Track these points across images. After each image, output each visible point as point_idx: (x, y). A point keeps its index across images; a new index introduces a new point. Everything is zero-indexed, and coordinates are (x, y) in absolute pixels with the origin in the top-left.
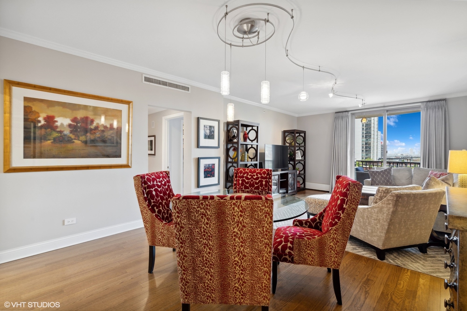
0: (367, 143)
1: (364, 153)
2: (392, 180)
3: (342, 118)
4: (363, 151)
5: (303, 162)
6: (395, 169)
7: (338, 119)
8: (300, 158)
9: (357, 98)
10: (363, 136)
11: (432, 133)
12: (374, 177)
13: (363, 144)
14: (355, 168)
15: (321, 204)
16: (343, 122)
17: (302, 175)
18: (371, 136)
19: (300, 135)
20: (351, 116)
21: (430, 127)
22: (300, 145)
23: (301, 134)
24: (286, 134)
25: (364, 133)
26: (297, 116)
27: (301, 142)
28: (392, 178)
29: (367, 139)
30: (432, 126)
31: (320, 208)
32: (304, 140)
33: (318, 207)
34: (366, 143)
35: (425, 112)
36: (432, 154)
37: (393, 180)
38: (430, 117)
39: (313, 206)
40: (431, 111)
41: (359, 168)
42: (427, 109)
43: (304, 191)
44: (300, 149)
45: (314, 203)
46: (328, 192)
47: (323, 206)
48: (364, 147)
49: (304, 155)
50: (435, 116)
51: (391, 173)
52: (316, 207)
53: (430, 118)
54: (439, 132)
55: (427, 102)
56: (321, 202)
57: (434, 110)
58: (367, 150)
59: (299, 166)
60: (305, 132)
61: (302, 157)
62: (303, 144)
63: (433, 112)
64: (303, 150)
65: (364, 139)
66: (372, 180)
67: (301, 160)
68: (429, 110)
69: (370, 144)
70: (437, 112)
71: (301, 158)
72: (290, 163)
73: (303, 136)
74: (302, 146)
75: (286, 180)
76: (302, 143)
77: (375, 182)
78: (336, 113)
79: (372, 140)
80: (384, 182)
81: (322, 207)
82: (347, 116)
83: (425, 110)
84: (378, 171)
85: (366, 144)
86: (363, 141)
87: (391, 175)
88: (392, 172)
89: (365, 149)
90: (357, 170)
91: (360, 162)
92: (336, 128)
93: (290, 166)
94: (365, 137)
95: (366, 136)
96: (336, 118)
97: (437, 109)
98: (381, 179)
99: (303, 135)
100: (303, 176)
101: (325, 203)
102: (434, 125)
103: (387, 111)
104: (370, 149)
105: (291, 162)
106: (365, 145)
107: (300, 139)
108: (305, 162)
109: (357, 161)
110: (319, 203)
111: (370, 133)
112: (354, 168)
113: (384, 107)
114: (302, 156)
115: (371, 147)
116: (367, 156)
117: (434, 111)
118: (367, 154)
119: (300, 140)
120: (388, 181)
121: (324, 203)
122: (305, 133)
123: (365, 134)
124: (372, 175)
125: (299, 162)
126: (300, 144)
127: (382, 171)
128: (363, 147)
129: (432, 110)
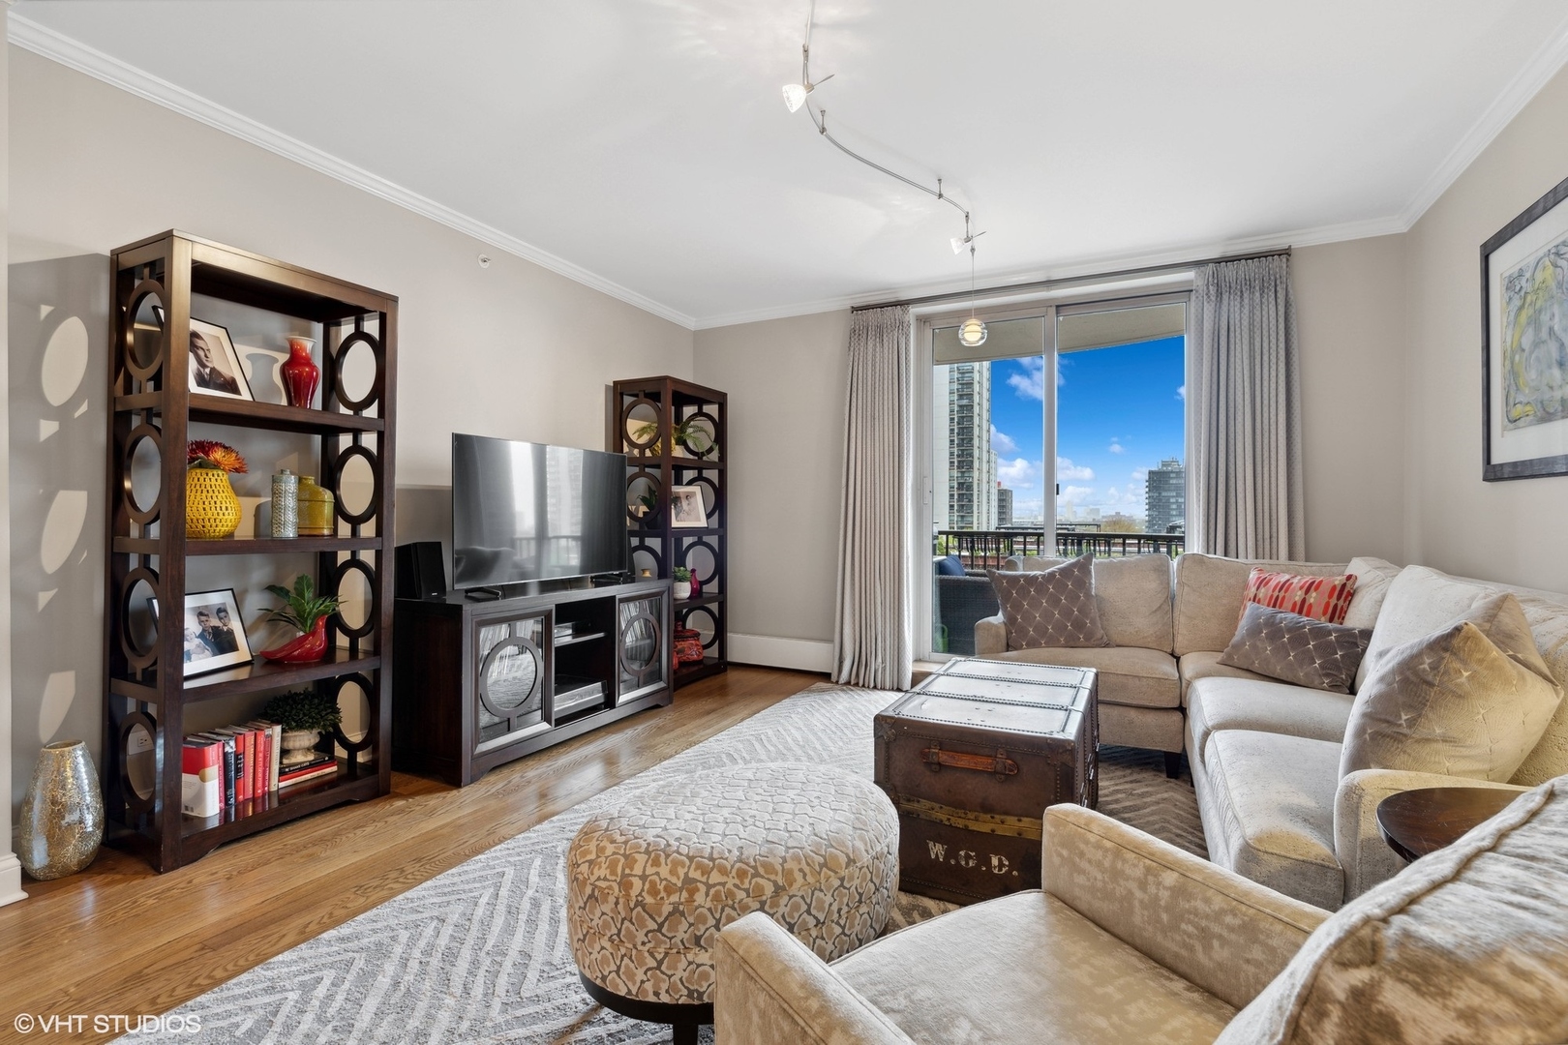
0: (963, 484)
1: (956, 514)
2: (1093, 622)
3: (880, 330)
4: (952, 507)
5: (713, 540)
6: (1101, 563)
7: (863, 340)
8: (698, 519)
9: (940, 196)
10: (952, 463)
11: (1239, 400)
12: (1017, 607)
13: (952, 487)
14: (933, 563)
15: (667, 909)
16: (886, 351)
17: (711, 600)
18: (972, 462)
19: (700, 413)
20: (919, 330)
21: (1232, 372)
22: (700, 458)
23: (706, 409)
24: (628, 400)
25: (956, 453)
26: (691, 323)
27: (707, 444)
28: (1094, 612)
29: (963, 473)
30: (1239, 368)
31: (659, 943)
32: (721, 438)
33: (640, 937)
34: (959, 484)
35: (1213, 304)
36: (1240, 496)
37: (1098, 618)
38: (1232, 329)
39: (606, 925)
40: (1235, 300)
41: (950, 563)
42: (1219, 294)
43: (714, 682)
44: (700, 478)
45: (612, 899)
46: (825, 676)
47: (684, 925)
48: (956, 497)
49: (719, 505)
50: (1251, 324)
51: (1090, 584)
52: (631, 937)
53: (1232, 334)
54: (1266, 396)
55: (1218, 261)
56: (670, 889)
57: (1245, 295)
58: (963, 506)
59: (699, 561)
60: (724, 395)
61: (709, 516)
62: (714, 456)
63: (1242, 306)
64: (716, 482)
65: (956, 473)
66: (1010, 621)
67: (707, 531)
68: (1225, 297)
69: (970, 487)
70: (1258, 307)
71: (702, 523)
72: (642, 547)
73: (716, 415)
74: (711, 466)
75: (601, 635)
76: (710, 450)
77: (1022, 631)
78: (854, 309)
79: (976, 474)
80: (1060, 628)
81: (680, 935)
82: (902, 326)
83: (1213, 299)
84: (1035, 578)
85: (961, 485)
86: (951, 479)
87: (1088, 595)
88: (1093, 581)
89: (958, 501)
90: (941, 568)
91: (950, 537)
92: (855, 379)
93: (645, 561)
94: (958, 467)
95: (959, 462)
96: (856, 334)
97: (1258, 294)
98: (1048, 616)
99: (712, 410)
100: (714, 607)
101: (700, 898)
102: (1246, 362)
103: (1060, 307)
104: (971, 501)
105: (649, 542)
106: (958, 489)
107: (702, 430)
108: (723, 541)
109: (940, 533)
110: (649, 900)
111: (971, 455)
112: (931, 560)
113: (1049, 283)
114: (709, 510)
115: (972, 495)
116: (962, 521)
117: (1246, 301)
118: (962, 517)
119: (701, 436)
120: (1079, 625)
121: (692, 892)
122: (721, 399)
123: (958, 456)
124: (1007, 597)
125: (700, 542)
126: (700, 455)
127: (1052, 575)
128: (952, 496)
129: (1239, 298)
